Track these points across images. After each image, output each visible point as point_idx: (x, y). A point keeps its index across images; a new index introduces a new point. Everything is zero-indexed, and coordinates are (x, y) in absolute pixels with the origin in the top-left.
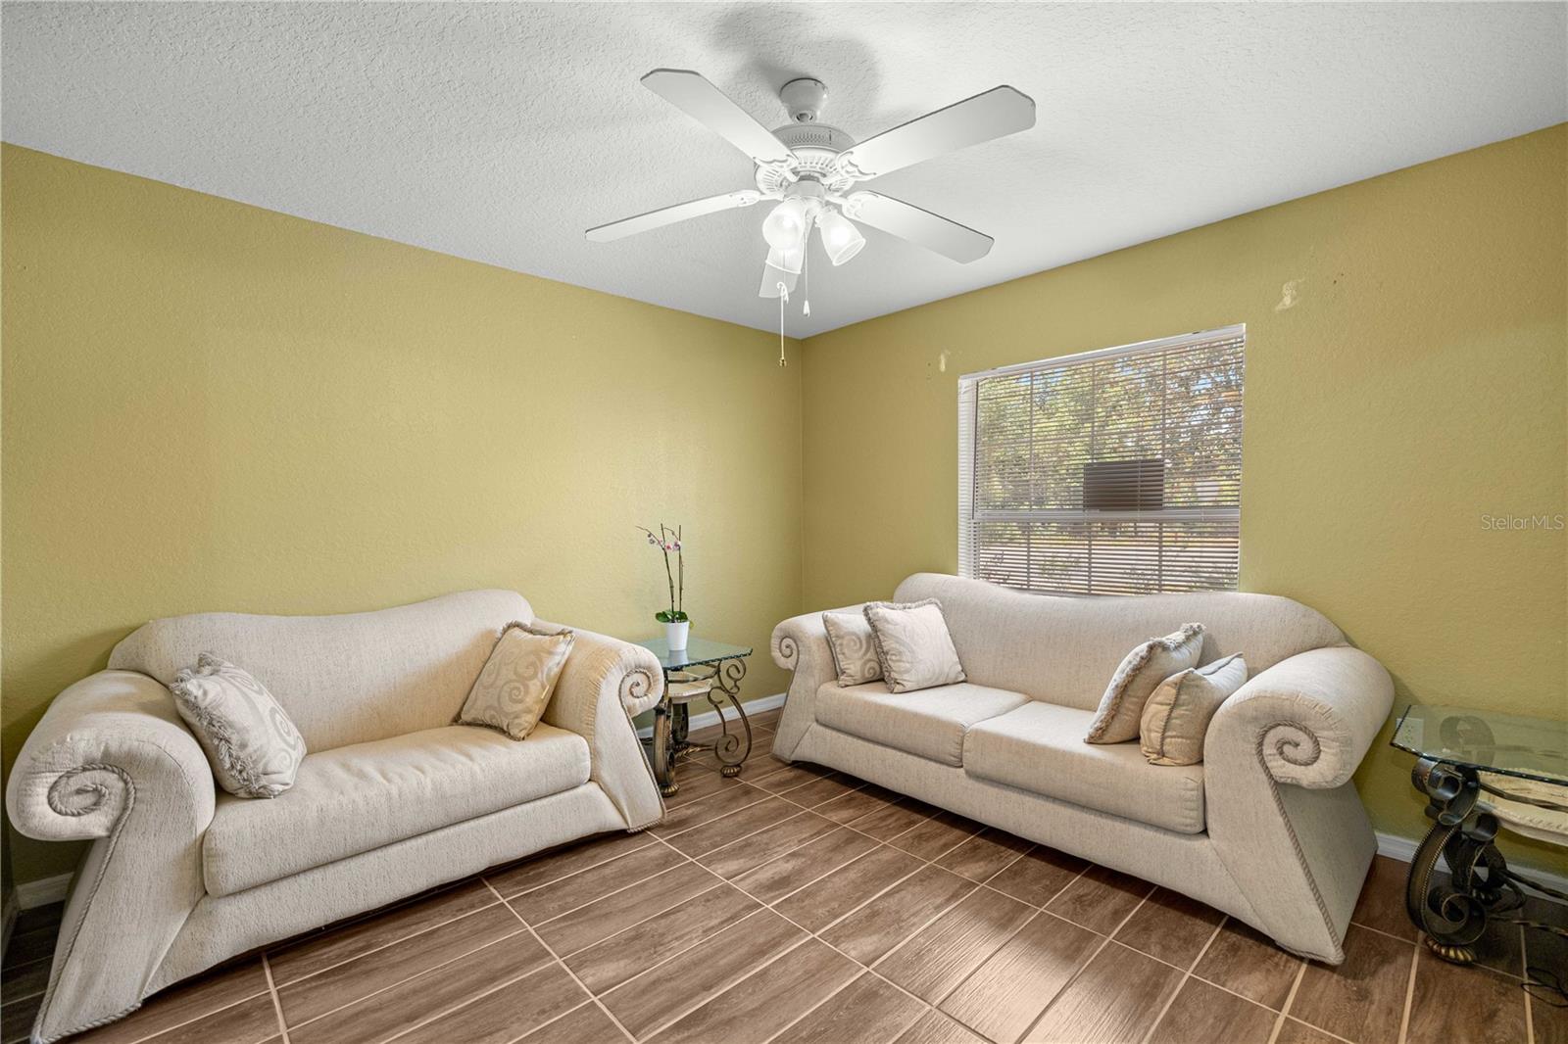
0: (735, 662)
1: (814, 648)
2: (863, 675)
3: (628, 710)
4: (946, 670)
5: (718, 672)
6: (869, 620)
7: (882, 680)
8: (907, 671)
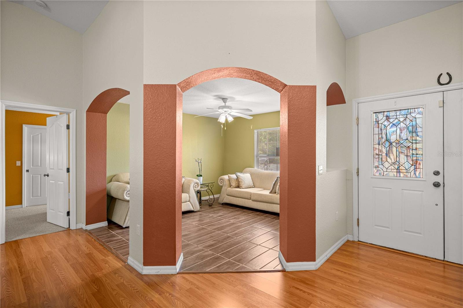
0: (211, 184)
1: (226, 181)
2: (235, 186)
3: (195, 190)
4: (250, 185)
5: (208, 186)
6: (236, 176)
7: (239, 187)
8: (243, 185)
